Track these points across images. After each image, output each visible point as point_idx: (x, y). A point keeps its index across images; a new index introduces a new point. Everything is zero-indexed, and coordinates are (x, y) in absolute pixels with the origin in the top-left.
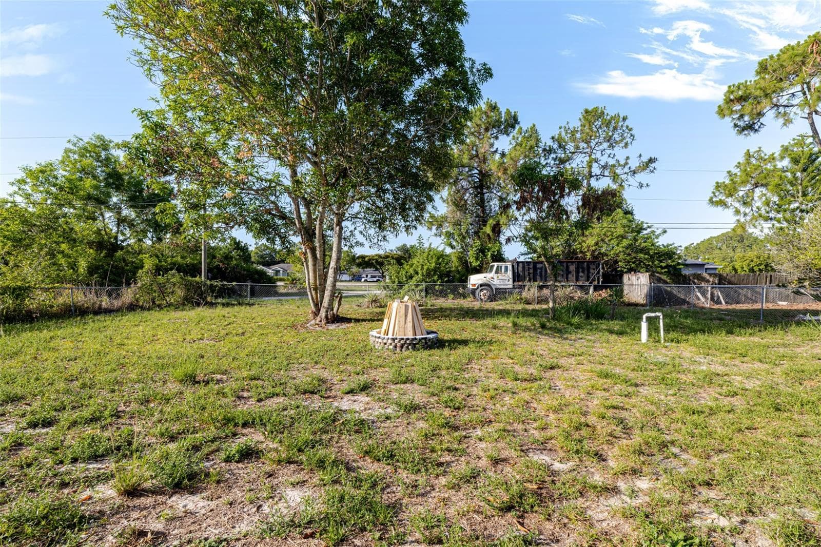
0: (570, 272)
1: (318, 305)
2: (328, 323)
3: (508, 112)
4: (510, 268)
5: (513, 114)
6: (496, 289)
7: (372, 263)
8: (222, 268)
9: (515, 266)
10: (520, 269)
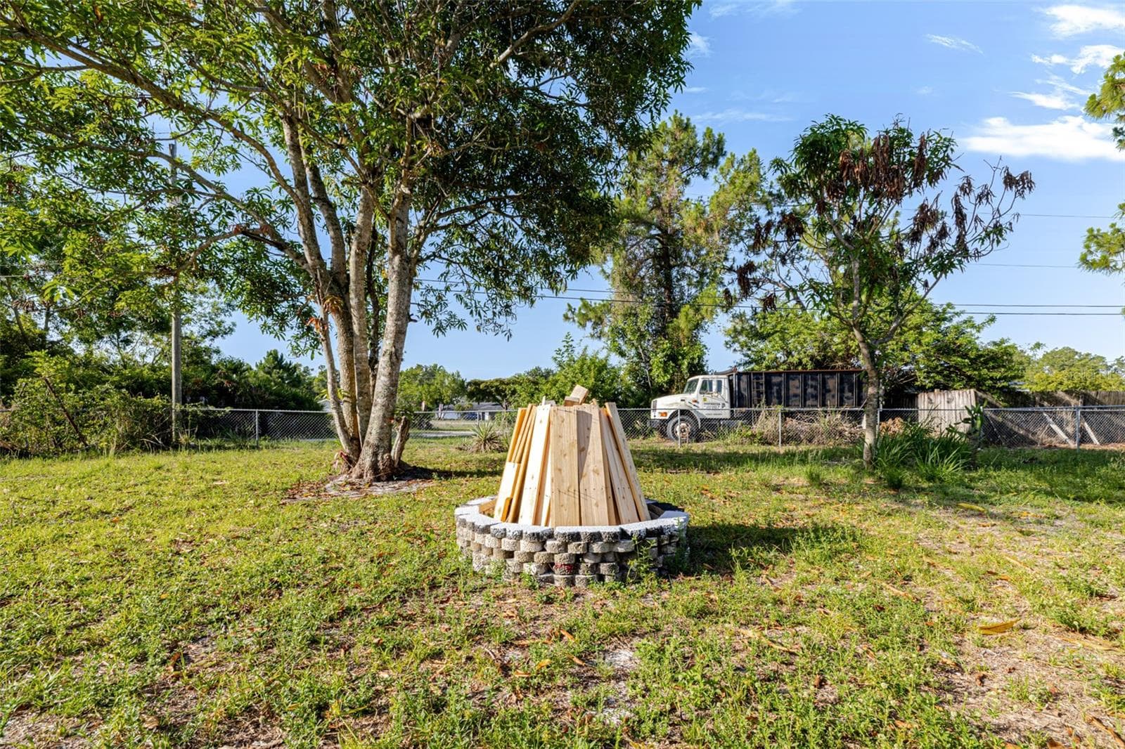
0: (829, 391)
1: (355, 442)
2: (378, 480)
3: (709, 133)
4: (725, 383)
5: (717, 137)
6: (702, 420)
7: (491, 392)
8: (227, 388)
9: (735, 381)
10: (744, 385)
